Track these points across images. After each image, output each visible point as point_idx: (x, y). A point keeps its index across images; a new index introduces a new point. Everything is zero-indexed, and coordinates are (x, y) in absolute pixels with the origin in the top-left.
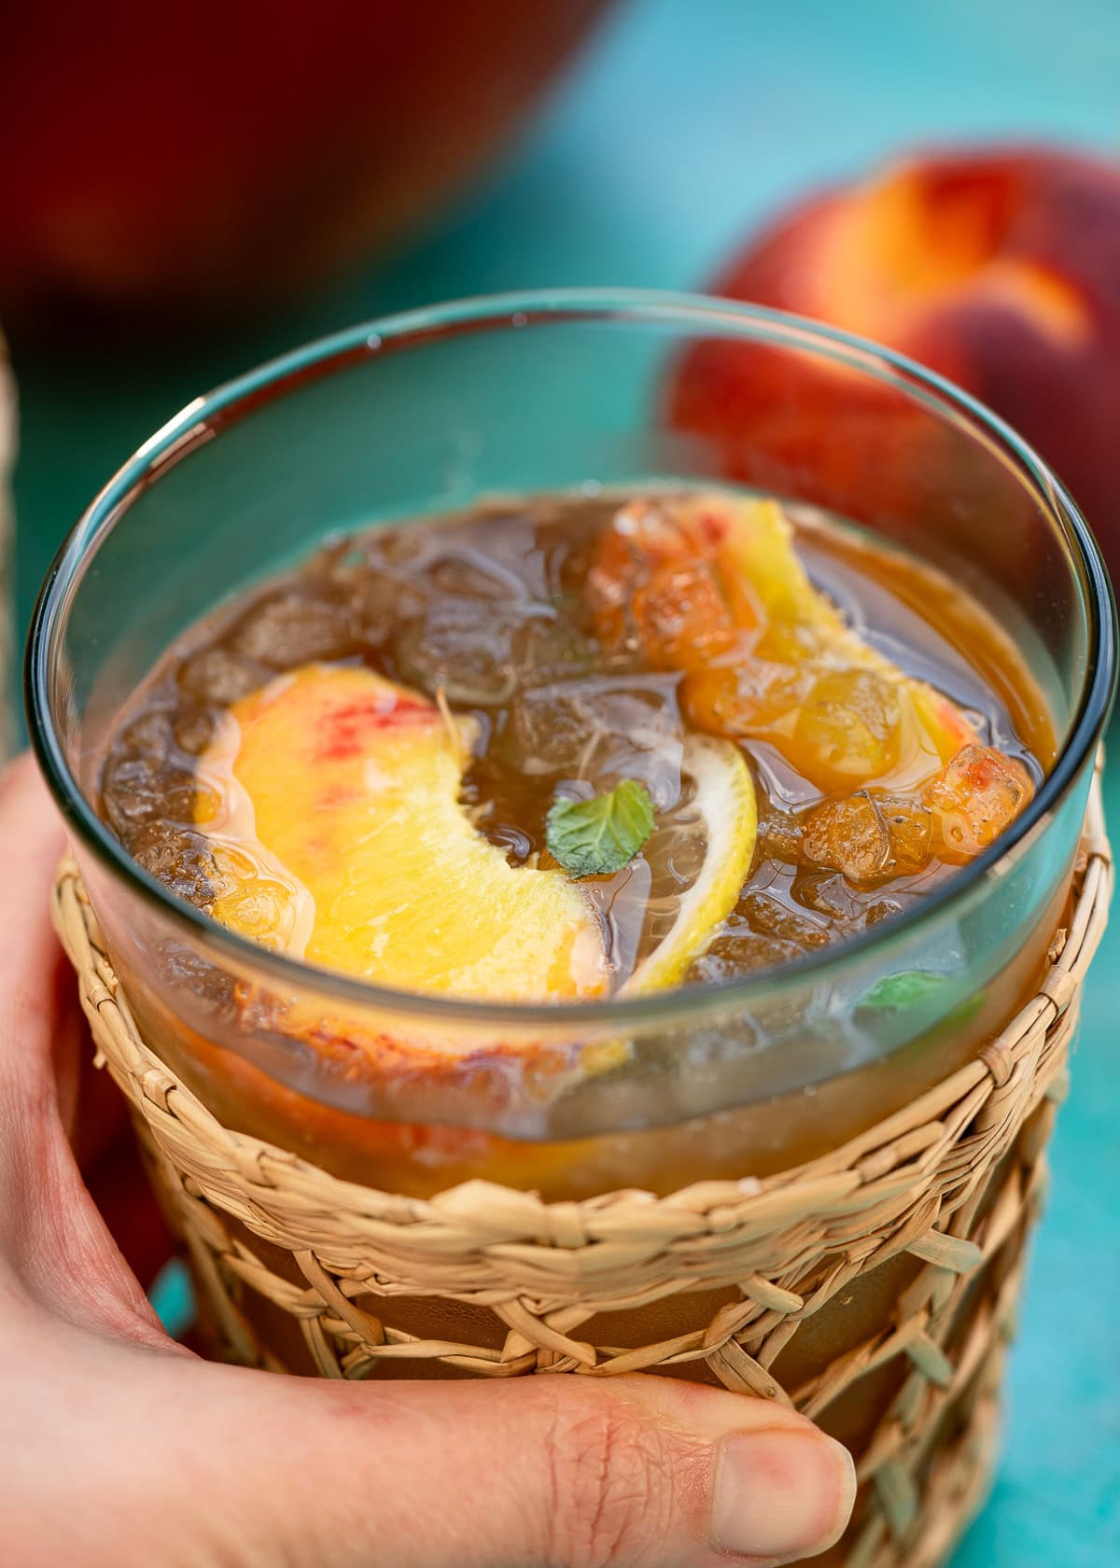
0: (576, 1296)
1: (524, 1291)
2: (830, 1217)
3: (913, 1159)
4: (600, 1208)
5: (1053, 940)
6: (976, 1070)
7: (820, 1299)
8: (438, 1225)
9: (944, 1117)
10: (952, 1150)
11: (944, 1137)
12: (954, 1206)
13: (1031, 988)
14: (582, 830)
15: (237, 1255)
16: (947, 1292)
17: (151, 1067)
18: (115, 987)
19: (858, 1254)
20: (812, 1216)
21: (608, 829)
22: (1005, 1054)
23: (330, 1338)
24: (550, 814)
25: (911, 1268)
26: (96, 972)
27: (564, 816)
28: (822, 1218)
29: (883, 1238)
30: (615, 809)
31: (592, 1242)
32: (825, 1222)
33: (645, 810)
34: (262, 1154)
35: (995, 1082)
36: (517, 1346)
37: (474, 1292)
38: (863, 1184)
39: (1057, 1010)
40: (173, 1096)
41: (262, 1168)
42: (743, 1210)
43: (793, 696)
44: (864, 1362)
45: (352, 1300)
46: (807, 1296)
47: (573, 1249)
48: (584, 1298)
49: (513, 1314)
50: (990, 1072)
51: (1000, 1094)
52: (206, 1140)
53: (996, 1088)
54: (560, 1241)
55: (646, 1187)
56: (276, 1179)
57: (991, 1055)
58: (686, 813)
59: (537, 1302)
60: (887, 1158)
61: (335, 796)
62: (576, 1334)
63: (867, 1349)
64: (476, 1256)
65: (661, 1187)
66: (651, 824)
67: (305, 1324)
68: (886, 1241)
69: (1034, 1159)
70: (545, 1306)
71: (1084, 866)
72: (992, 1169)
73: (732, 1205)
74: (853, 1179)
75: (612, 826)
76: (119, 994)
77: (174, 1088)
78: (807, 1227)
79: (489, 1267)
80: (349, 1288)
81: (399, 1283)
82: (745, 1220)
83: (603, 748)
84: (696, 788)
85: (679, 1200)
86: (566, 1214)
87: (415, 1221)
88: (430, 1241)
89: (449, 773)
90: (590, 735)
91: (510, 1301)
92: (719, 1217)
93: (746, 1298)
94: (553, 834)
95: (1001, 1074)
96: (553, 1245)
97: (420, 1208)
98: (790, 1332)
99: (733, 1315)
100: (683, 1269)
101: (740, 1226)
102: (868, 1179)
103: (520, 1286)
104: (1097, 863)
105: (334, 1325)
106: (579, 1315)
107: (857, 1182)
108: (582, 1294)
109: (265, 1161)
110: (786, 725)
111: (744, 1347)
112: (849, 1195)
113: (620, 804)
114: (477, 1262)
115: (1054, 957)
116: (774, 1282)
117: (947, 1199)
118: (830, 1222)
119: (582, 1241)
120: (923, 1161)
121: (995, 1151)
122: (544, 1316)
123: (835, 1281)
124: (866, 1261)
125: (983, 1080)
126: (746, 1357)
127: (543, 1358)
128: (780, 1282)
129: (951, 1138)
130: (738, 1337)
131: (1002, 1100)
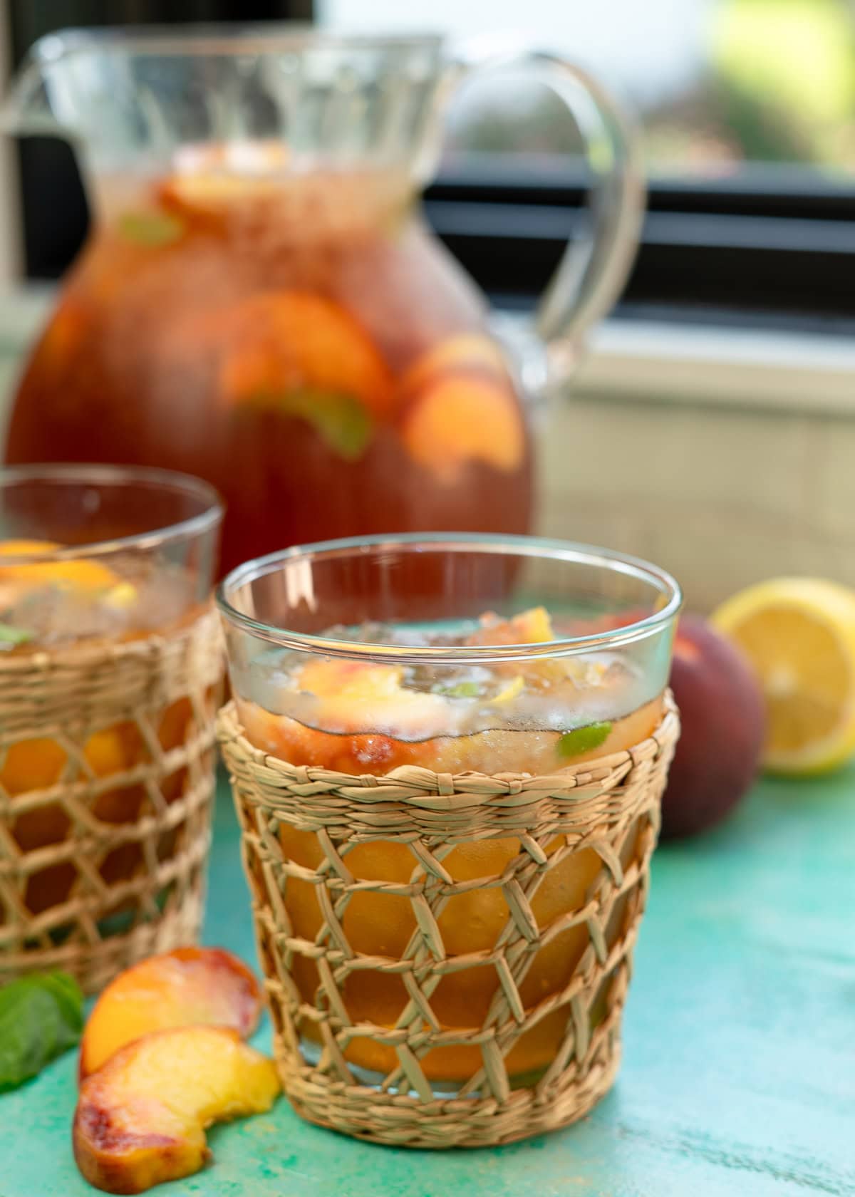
0: (446, 834)
1: (423, 831)
2: (562, 803)
3: (599, 780)
4: (463, 775)
6: (625, 755)
7: (555, 861)
8: (387, 785)
9: (613, 768)
10: (613, 789)
11: (613, 776)
12: (613, 833)
15: (288, 863)
19: (572, 841)
20: (554, 798)
22: (638, 753)
23: (329, 891)
28: (558, 802)
29: (581, 834)
31: (457, 792)
32: (559, 807)
34: (307, 769)
35: (633, 763)
36: (417, 872)
37: (399, 833)
38: (576, 787)
39: (658, 748)
42: (525, 781)
44: (571, 921)
45: (343, 857)
46: (550, 855)
47: (446, 795)
48: (451, 833)
49: (418, 849)
50: (631, 758)
51: (635, 770)
53: (634, 766)
54: (441, 791)
57: (632, 750)
59: (429, 838)
60: (588, 777)
63: (571, 913)
64: (401, 806)
67: (318, 887)
68: (584, 837)
70: (434, 841)
72: (629, 827)
73: (519, 780)
74: (572, 781)
78: (552, 807)
79: (408, 814)
80: (343, 848)
82: (525, 787)
85: (497, 776)
86: (447, 776)
87: (377, 784)
88: (383, 793)
91: (416, 840)
92: (514, 783)
95: (636, 758)
96: (439, 793)
97: (379, 779)
98: (541, 880)
100: (497, 820)
101: (523, 791)
102: (579, 783)
103: (423, 827)
105: (332, 882)
106: (446, 849)
107: (574, 784)
108: (450, 830)
111: (521, 883)
112: (570, 790)
114: (402, 811)
116: (536, 839)
117: (611, 826)
118: (562, 808)
119: (452, 791)
120: (602, 784)
122: (432, 849)
123: (561, 853)
124: (576, 846)
125: (627, 761)
126: (520, 889)
127: (430, 882)
128: (539, 841)
129: (615, 778)
130: (518, 875)
131: (636, 772)
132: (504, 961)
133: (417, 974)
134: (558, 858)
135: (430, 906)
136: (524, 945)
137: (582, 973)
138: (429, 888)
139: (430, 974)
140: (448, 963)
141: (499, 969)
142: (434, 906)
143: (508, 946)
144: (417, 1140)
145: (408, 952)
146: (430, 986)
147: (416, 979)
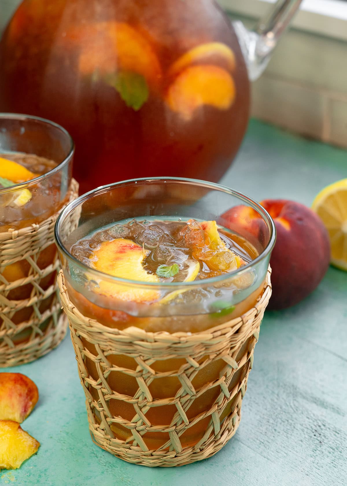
0: (151, 356)
1: (140, 354)
2: (207, 345)
3: (225, 334)
4: (159, 334)
5: (258, 298)
6: (239, 319)
7: (203, 366)
8: (124, 335)
9: (232, 327)
10: (232, 335)
11: (232, 331)
12: (233, 350)
13: (253, 306)
14: (164, 271)
15: (85, 350)
16: (230, 373)
17: (70, 303)
18: (66, 290)
19: (212, 357)
20: (202, 343)
21: (169, 272)
22: (246, 317)
23: (101, 367)
24: (159, 267)
25: (224, 364)
26: (63, 288)
27: (161, 268)
28: (204, 345)
29: (216, 354)
30: (172, 269)
31: (155, 341)
32: (205, 346)
33: (177, 269)
34: (89, 320)
35: (243, 323)
36: (139, 368)
37: (130, 353)
38: (213, 338)
39: (257, 311)
40: (74, 309)
41: (90, 323)
42: (188, 338)
43: (212, 254)
44: (211, 386)
45: (106, 357)
46: (200, 364)
47: (151, 342)
48: (153, 356)
49: (138, 360)
50: (242, 320)
51: (244, 325)
52: (79, 318)
53: (243, 324)
54: (149, 340)
55: (168, 331)
56: (92, 325)
57: (243, 316)
58: (185, 271)
59: (143, 357)
60: (219, 333)
61: (117, 259)
62: (152, 366)
63: (212, 383)
64: (131, 344)
65: (171, 332)
66: (178, 272)
67: (96, 364)
68: (218, 355)
69: (251, 351)
70: (145, 358)
71: (266, 287)
72: (241, 345)
73: (185, 337)
74: (211, 336)
75: (170, 271)
76: (67, 292)
77: (74, 308)
78: (201, 346)
79: (133, 347)
80: (106, 354)
81: (115, 351)
82: (188, 340)
83: (173, 258)
84: (189, 267)
85: (175, 335)
86: (150, 334)
87: (119, 334)
88: (122, 339)
89: (141, 258)
90: (170, 255)
91: (137, 357)
92: (182, 339)
93: (187, 362)
94: (158, 270)
95: (245, 320)
96: (147, 341)
97: (120, 332)
98: (196, 373)
99: (185, 366)
100: (174, 352)
101: (187, 342)
102: (215, 336)
103: (140, 352)
104: (268, 287)
105: (102, 364)
106: (151, 361)
107: (212, 337)
108: (153, 355)
109: (90, 321)
110: (209, 259)
111: (186, 375)
112: (210, 340)
113: (173, 268)
114: (131, 346)
115: (258, 301)
116: (194, 359)
117: (232, 348)
118: (207, 346)
119: (153, 341)
120: (226, 335)
121: (243, 340)
122: (145, 361)
123: (206, 362)
124: (213, 359)
125: (240, 322)
126: (186, 377)
127: (144, 372)
128: (195, 359)
129: (233, 332)
130: (185, 372)
131: (244, 327)
132: (179, 403)
133: (139, 405)
134: (205, 364)
135: (145, 381)
136: (188, 397)
137: (218, 403)
138: (144, 375)
139: (145, 406)
140: (153, 403)
141: (177, 406)
142: (146, 381)
143: (181, 397)
144: (141, 463)
145: (136, 396)
146: (146, 410)
147: (139, 407)
